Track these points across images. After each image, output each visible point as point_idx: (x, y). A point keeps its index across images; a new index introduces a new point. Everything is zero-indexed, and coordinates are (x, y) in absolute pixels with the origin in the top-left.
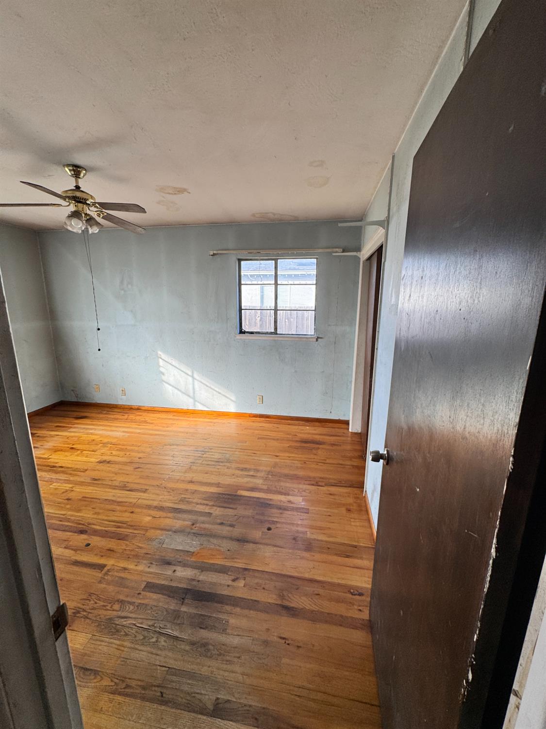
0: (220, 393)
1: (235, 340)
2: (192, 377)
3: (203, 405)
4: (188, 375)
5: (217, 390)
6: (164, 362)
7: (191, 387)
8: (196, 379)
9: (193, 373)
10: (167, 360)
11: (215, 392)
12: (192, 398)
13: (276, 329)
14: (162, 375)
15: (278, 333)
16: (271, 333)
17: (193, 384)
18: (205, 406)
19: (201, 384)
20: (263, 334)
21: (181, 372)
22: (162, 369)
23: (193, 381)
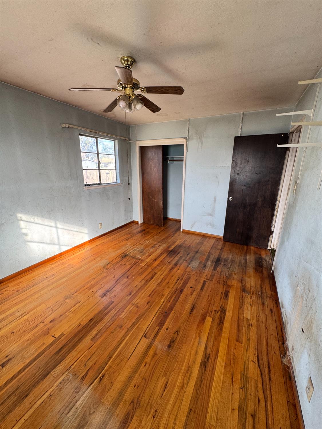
0: (77, 232)
1: (83, 191)
2: (56, 227)
3: (66, 246)
4: (51, 227)
5: (75, 230)
6: (26, 223)
7: (55, 236)
8: (59, 228)
9: (56, 224)
10: (29, 220)
11: (74, 233)
12: (58, 245)
13: (100, 181)
14: (25, 237)
15: (102, 183)
16: (99, 184)
17: (57, 232)
18: (68, 246)
19: (64, 230)
20: (95, 185)
21: (45, 227)
22: (24, 231)
23: (57, 230)
